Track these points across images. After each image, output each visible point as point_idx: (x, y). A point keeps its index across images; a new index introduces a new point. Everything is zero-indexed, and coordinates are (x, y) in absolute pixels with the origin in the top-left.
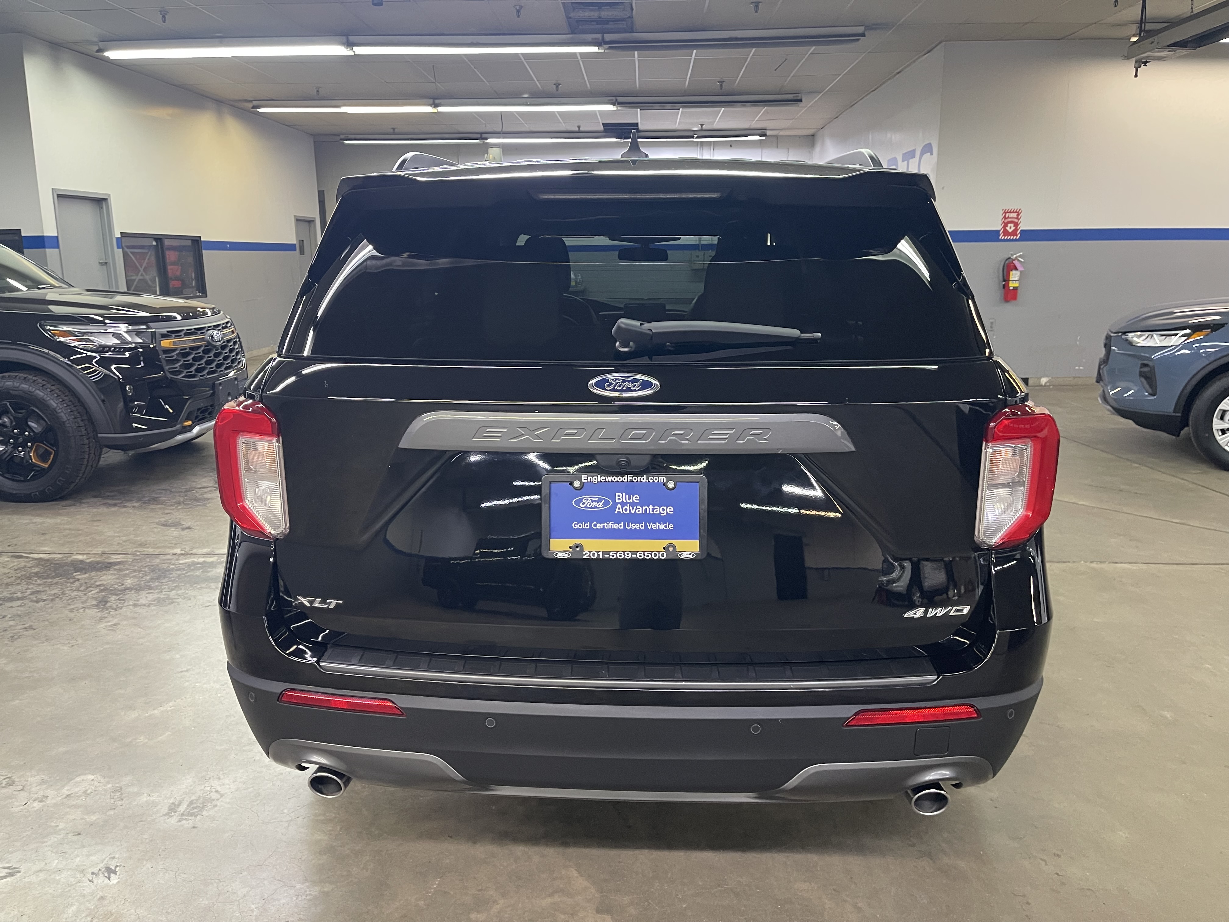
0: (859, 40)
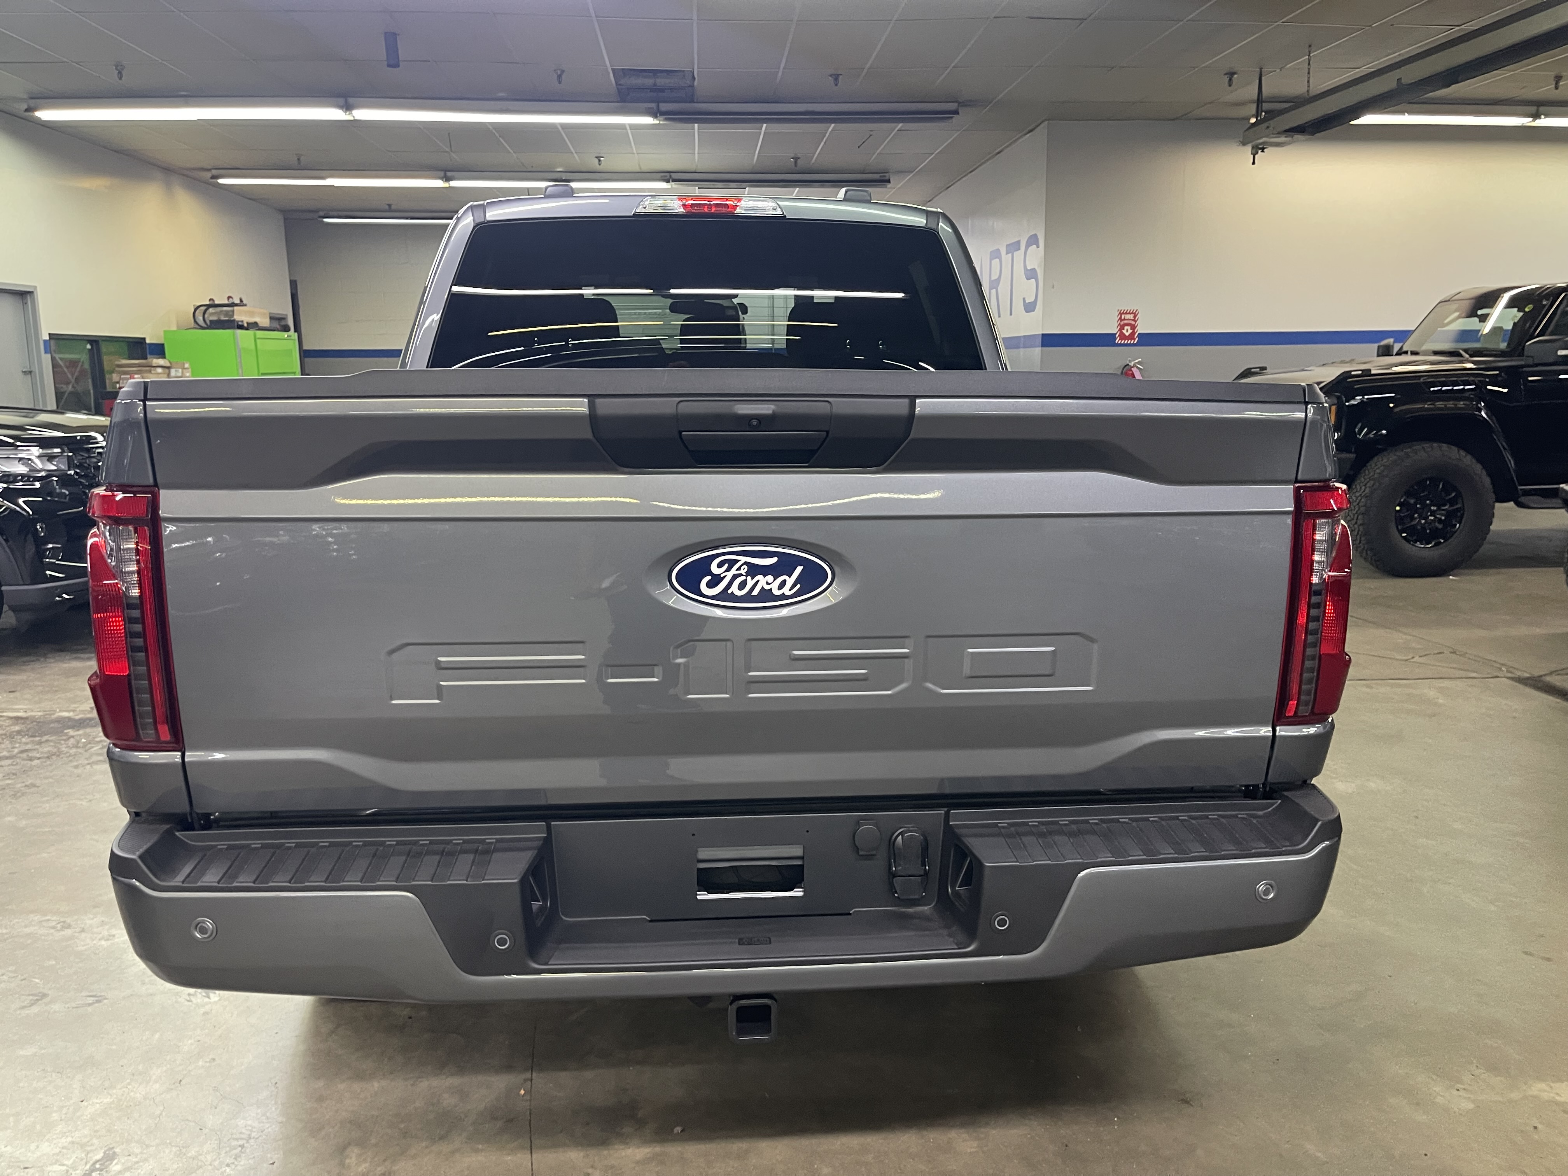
0: (952, 117)
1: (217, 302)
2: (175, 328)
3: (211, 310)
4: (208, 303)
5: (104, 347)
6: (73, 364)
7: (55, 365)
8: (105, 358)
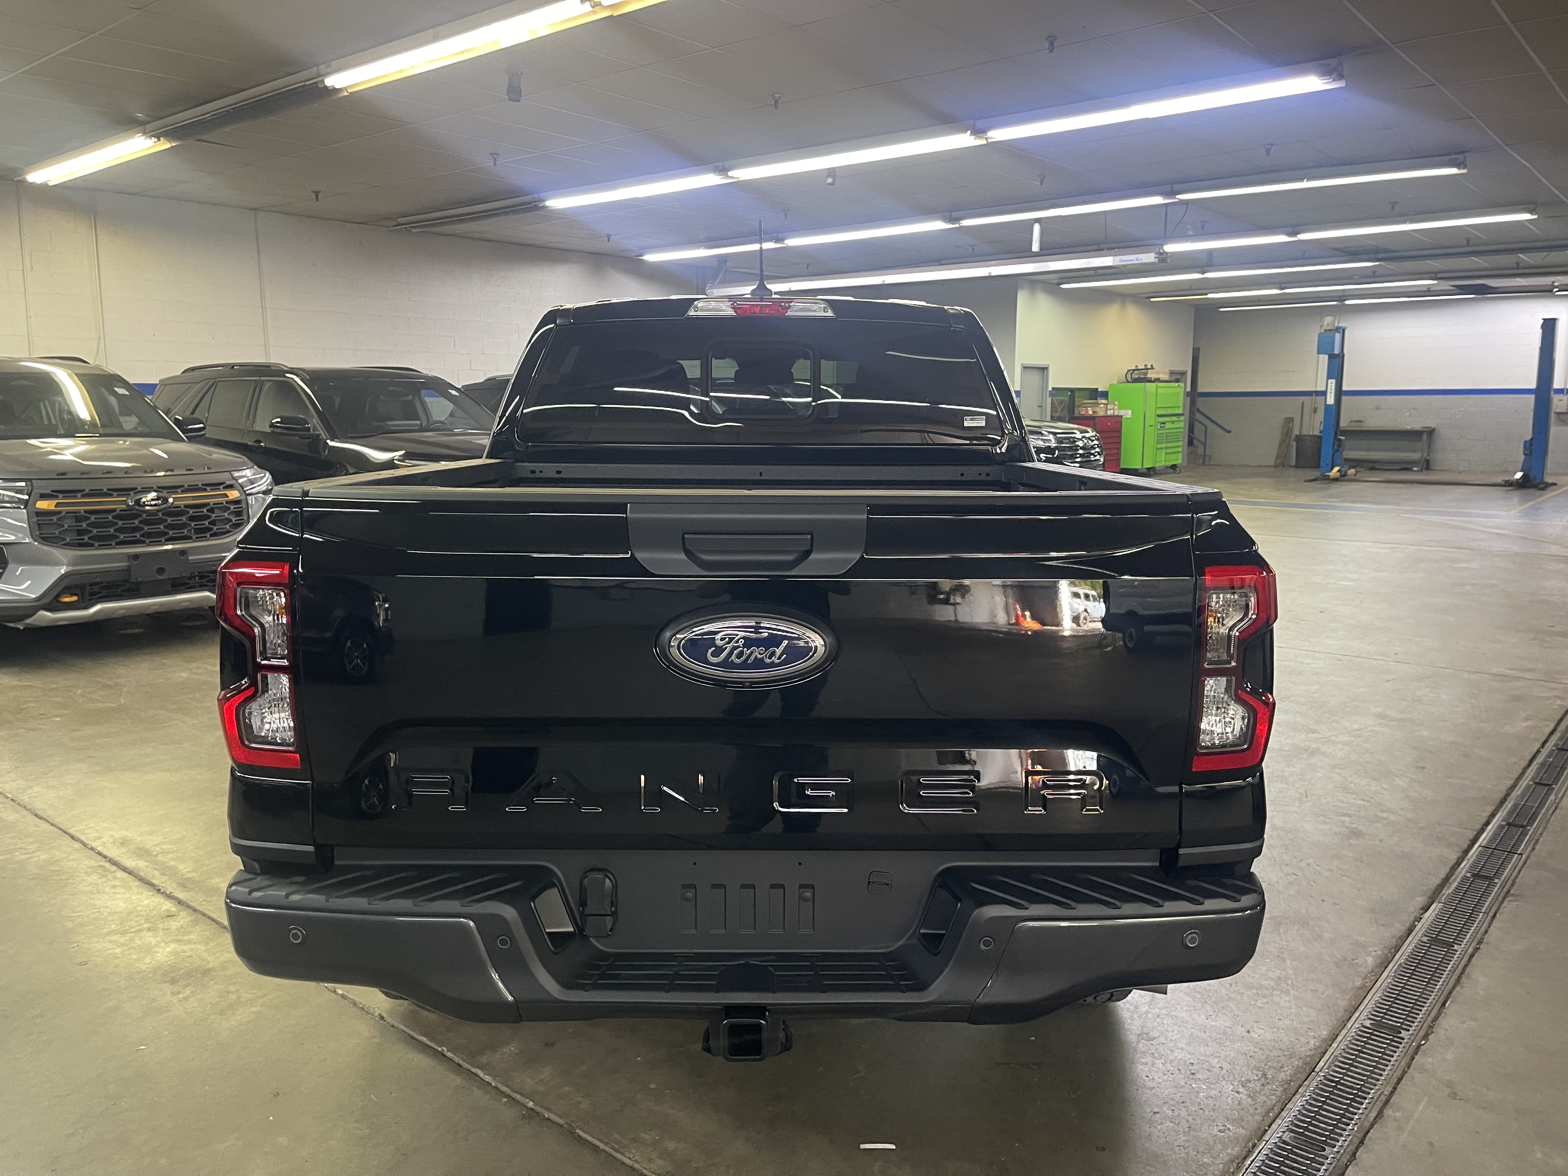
1: (1139, 368)
2: (1115, 382)
3: (1136, 372)
4: (1134, 368)
5: (1077, 394)
6: (1062, 402)
7: (1052, 403)
8: (1076, 399)
